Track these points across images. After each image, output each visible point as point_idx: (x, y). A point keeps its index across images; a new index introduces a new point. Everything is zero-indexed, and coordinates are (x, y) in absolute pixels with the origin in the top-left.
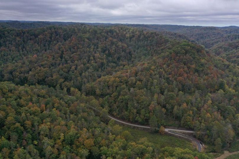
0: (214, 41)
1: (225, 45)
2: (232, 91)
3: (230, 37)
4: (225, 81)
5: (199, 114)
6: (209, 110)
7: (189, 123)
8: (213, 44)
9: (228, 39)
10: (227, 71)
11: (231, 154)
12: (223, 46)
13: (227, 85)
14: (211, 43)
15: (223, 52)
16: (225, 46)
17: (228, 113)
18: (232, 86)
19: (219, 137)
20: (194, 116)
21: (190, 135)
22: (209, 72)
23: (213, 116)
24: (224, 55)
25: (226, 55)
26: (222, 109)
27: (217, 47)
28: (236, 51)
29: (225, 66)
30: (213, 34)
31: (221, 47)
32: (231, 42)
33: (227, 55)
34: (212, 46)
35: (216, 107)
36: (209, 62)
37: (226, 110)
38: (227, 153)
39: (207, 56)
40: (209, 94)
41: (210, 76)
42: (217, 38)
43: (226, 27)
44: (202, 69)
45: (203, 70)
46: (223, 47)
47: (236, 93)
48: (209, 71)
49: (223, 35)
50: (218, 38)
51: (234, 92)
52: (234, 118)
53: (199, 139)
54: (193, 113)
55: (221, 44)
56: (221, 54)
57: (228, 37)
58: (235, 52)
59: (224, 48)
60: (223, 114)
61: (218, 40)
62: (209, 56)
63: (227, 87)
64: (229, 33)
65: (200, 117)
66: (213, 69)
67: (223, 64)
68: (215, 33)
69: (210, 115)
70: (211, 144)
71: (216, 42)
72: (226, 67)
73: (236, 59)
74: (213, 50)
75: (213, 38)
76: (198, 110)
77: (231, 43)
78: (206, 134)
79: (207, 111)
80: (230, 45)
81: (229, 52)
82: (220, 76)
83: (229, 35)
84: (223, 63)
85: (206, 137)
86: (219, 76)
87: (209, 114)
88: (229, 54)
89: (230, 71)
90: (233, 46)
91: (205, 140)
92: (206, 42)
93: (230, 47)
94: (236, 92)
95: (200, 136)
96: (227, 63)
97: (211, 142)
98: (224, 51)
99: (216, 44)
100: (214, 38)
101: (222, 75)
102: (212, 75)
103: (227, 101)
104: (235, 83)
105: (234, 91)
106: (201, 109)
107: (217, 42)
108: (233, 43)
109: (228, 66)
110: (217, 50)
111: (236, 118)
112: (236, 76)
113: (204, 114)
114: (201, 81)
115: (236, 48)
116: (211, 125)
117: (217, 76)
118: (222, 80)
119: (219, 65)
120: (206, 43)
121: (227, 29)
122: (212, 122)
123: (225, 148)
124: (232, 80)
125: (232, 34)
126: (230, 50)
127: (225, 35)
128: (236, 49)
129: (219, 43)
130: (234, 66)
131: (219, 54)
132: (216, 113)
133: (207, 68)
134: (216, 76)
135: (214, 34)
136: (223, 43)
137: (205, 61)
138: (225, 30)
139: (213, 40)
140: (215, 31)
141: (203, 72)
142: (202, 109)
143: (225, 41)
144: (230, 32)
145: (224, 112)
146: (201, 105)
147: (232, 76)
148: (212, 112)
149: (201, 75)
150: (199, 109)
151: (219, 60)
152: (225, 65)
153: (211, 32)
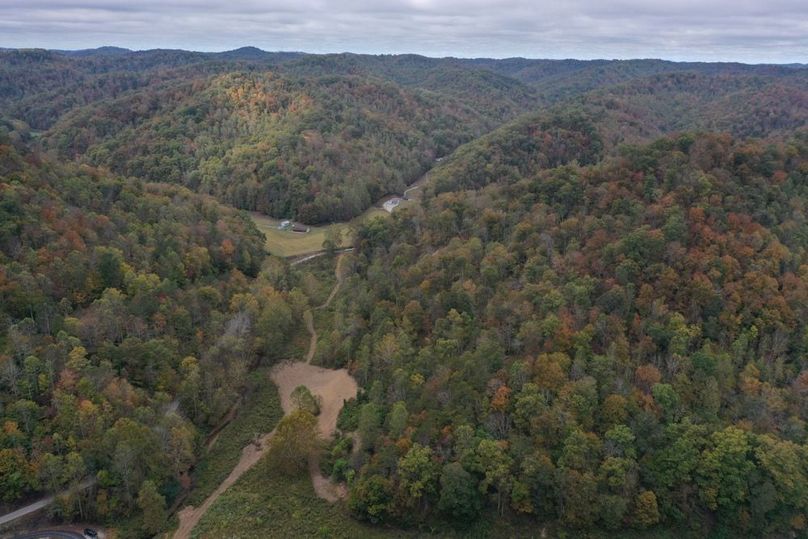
0: (55, 103)
1: (94, 114)
2: (147, 279)
3: (105, 86)
4: (117, 252)
5: (51, 417)
6: (85, 386)
7: (16, 476)
8: (55, 113)
9: (100, 90)
10: (116, 211)
11: (201, 511)
12: (90, 117)
13: (128, 263)
14: (48, 110)
15: (96, 138)
16: (95, 117)
17: (156, 368)
18: (146, 263)
19: (146, 473)
20: (31, 435)
21: (34, 521)
22: (50, 231)
23: (105, 403)
24: (100, 149)
25: (108, 147)
26: (131, 359)
27: (69, 122)
28: (133, 131)
29: (105, 194)
30: (48, 78)
31: (84, 124)
32: (114, 102)
33: (111, 148)
34: (54, 122)
35: (107, 363)
36: (40, 189)
37: (145, 358)
38: (188, 517)
39: (27, 164)
40: (70, 320)
41: (55, 244)
42: (66, 91)
43: (89, 52)
44: (13, 225)
45: (19, 230)
46: (91, 120)
47: (164, 283)
48: (46, 228)
49: (82, 79)
50: (69, 91)
51: (156, 283)
52: (178, 377)
53: (77, 519)
54: (21, 426)
55: (84, 110)
56: (91, 147)
57: (102, 83)
58: (133, 134)
59: (96, 123)
60: (141, 374)
61: (69, 96)
62: (34, 166)
63: (128, 271)
64: (102, 72)
65: (54, 429)
66: (60, 216)
67: (98, 188)
68: (55, 73)
69: (94, 403)
70: (127, 513)
71: (65, 107)
72: (110, 195)
73: (141, 158)
74: (57, 137)
75: (50, 90)
76: (41, 405)
77: (114, 105)
78: (98, 487)
79: (76, 394)
80: (113, 113)
81: (114, 135)
82: (95, 234)
83: (100, 76)
84: (96, 184)
85: (102, 496)
86: (93, 235)
87: (88, 404)
88: (117, 146)
89: (127, 209)
90: (120, 114)
91: (102, 509)
92: (27, 110)
93: (115, 120)
94: (161, 280)
95: (76, 505)
96: (109, 180)
97: (126, 505)
98: (98, 136)
99: (67, 112)
100: (54, 92)
101: (99, 231)
102: (63, 240)
103: (140, 326)
104: (153, 249)
105: (154, 277)
106: (51, 396)
107: (70, 105)
108: (119, 105)
109: (117, 191)
110: (74, 132)
111: (185, 372)
112: (151, 223)
113: (72, 408)
114: (20, 280)
115: (133, 120)
116: (106, 441)
117: (84, 237)
118: (107, 251)
119: (84, 195)
120: (32, 110)
121: (91, 58)
122: (110, 430)
123: (178, 502)
124: (142, 240)
125: (111, 73)
126: (116, 128)
127: (90, 80)
128: (134, 123)
129: (76, 108)
130: (135, 188)
131: (86, 148)
132: (113, 386)
133: (37, 214)
134: (78, 241)
135: (50, 75)
136: (90, 107)
137: (21, 187)
138: (86, 59)
139: (52, 98)
140: (51, 66)
141: (24, 235)
142: (57, 393)
143: (95, 99)
144: (105, 69)
145: (143, 368)
146: (47, 378)
147: (137, 226)
148: (101, 389)
149: (19, 250)
150: (42, 398)
151: (79, 175)
152: (105, 190)
153: (38, 68)
